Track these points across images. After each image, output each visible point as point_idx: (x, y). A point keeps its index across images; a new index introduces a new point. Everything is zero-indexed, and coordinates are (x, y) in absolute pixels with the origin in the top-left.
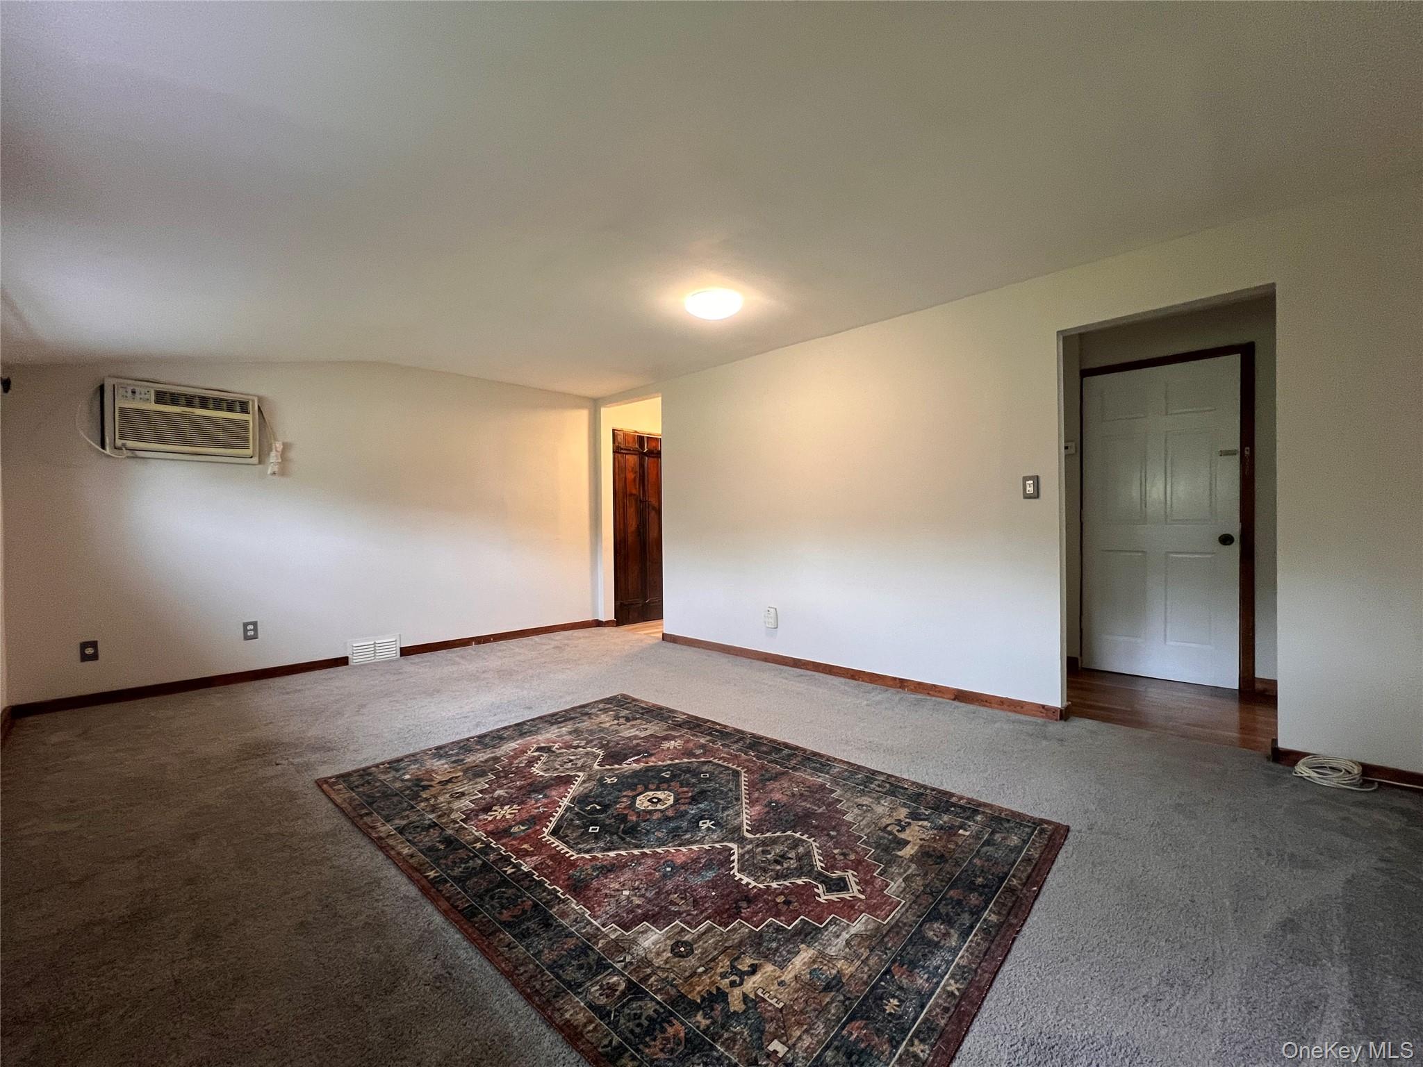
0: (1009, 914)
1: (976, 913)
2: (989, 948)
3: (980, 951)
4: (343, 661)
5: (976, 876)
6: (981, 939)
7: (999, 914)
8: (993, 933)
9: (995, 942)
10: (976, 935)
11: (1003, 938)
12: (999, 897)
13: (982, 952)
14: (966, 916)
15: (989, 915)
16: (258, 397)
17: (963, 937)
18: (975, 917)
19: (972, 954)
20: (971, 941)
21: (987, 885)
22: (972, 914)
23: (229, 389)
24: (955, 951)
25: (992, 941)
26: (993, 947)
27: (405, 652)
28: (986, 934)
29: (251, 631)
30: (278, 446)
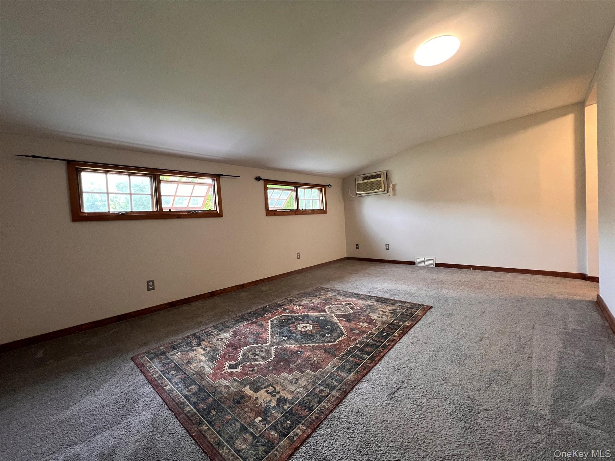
0: (187, 416)
1: (195, 404)
2: (175, 402)
3: (175, 398)
4: (413, 263)
5: (217, 412)
6: (180, 401)
7: (189, 412)
8: (180, 406)
9: (175, 405)
10: (183, 400)
11: (176, 408)
12: (198, 416)
13: (174, 399)
14: (195, 400)
15: (190, 408)
16: (386, 171)
17: (185, 395)
18: (193, 403)
19: (176, 395)
20: (181, 397)
21: (209, 414)
22: (195, 403)
23: (378, 171)
24: (181, 392)
25: (177, 404)
26: (174, 403)
27: (437, 265)
28: (182, 403)
29: (387, 247)
30: (391, 186)
